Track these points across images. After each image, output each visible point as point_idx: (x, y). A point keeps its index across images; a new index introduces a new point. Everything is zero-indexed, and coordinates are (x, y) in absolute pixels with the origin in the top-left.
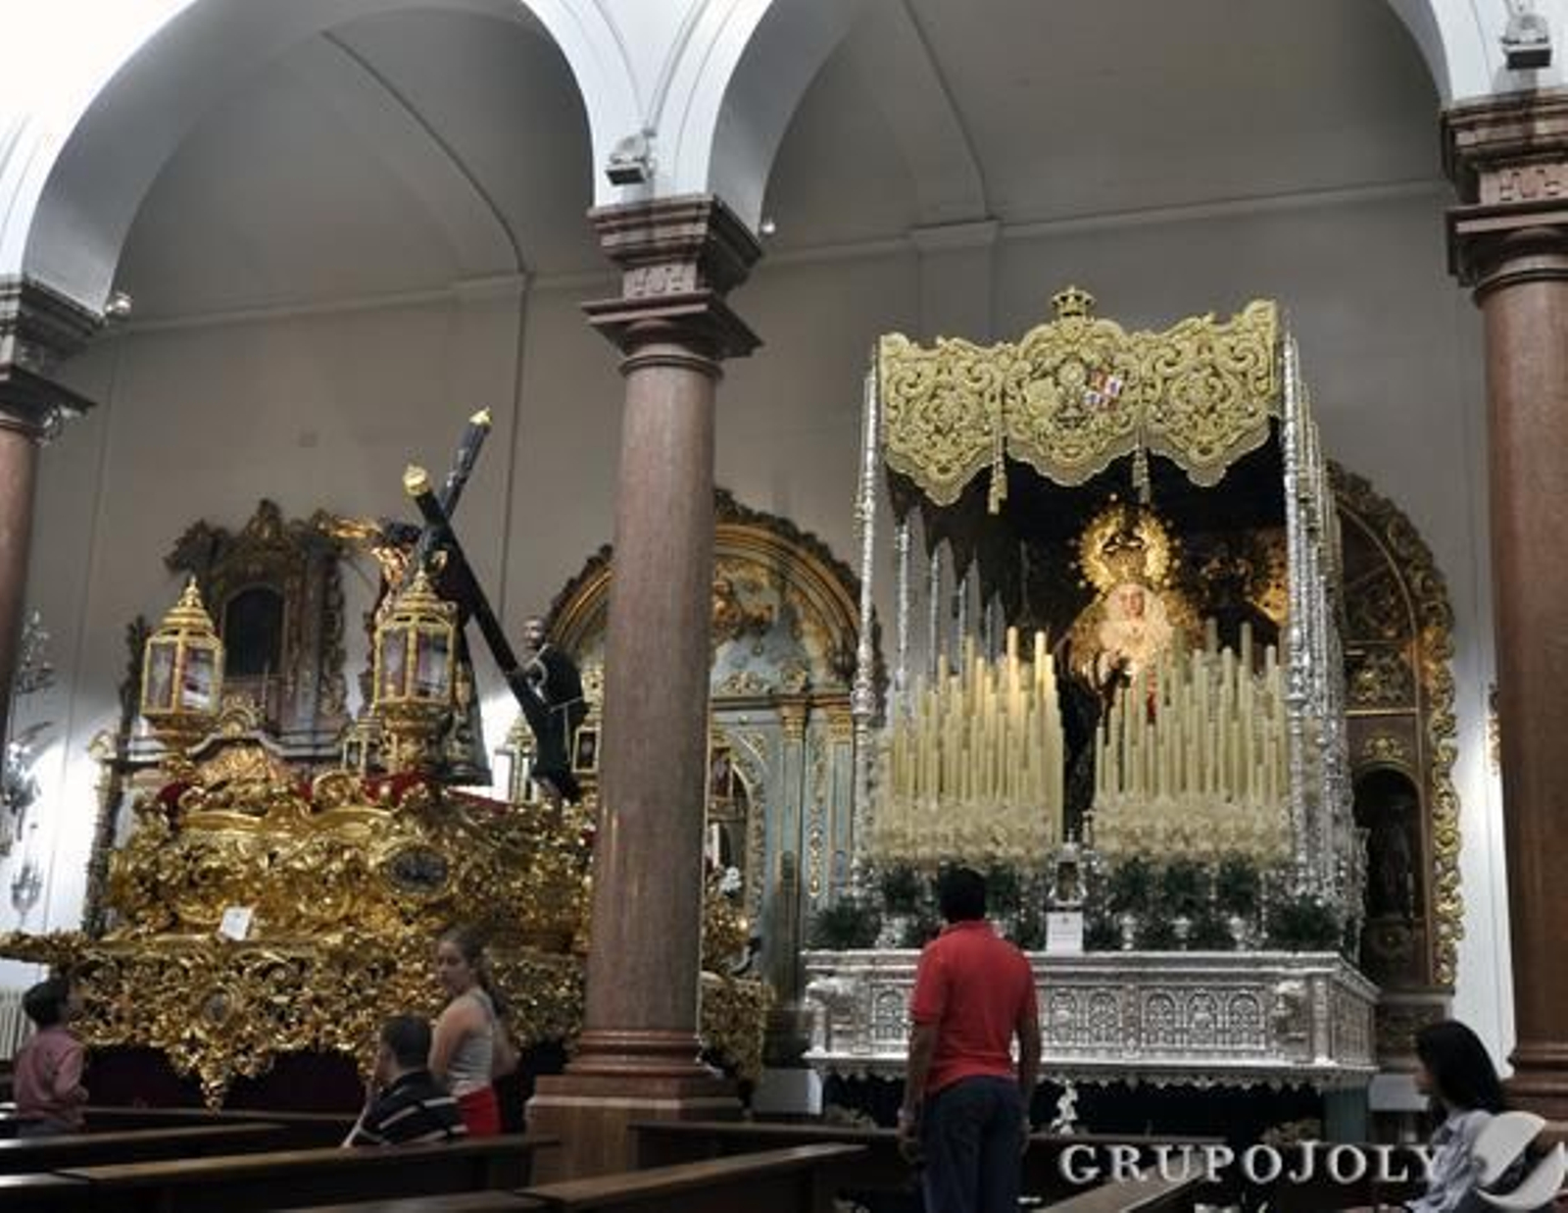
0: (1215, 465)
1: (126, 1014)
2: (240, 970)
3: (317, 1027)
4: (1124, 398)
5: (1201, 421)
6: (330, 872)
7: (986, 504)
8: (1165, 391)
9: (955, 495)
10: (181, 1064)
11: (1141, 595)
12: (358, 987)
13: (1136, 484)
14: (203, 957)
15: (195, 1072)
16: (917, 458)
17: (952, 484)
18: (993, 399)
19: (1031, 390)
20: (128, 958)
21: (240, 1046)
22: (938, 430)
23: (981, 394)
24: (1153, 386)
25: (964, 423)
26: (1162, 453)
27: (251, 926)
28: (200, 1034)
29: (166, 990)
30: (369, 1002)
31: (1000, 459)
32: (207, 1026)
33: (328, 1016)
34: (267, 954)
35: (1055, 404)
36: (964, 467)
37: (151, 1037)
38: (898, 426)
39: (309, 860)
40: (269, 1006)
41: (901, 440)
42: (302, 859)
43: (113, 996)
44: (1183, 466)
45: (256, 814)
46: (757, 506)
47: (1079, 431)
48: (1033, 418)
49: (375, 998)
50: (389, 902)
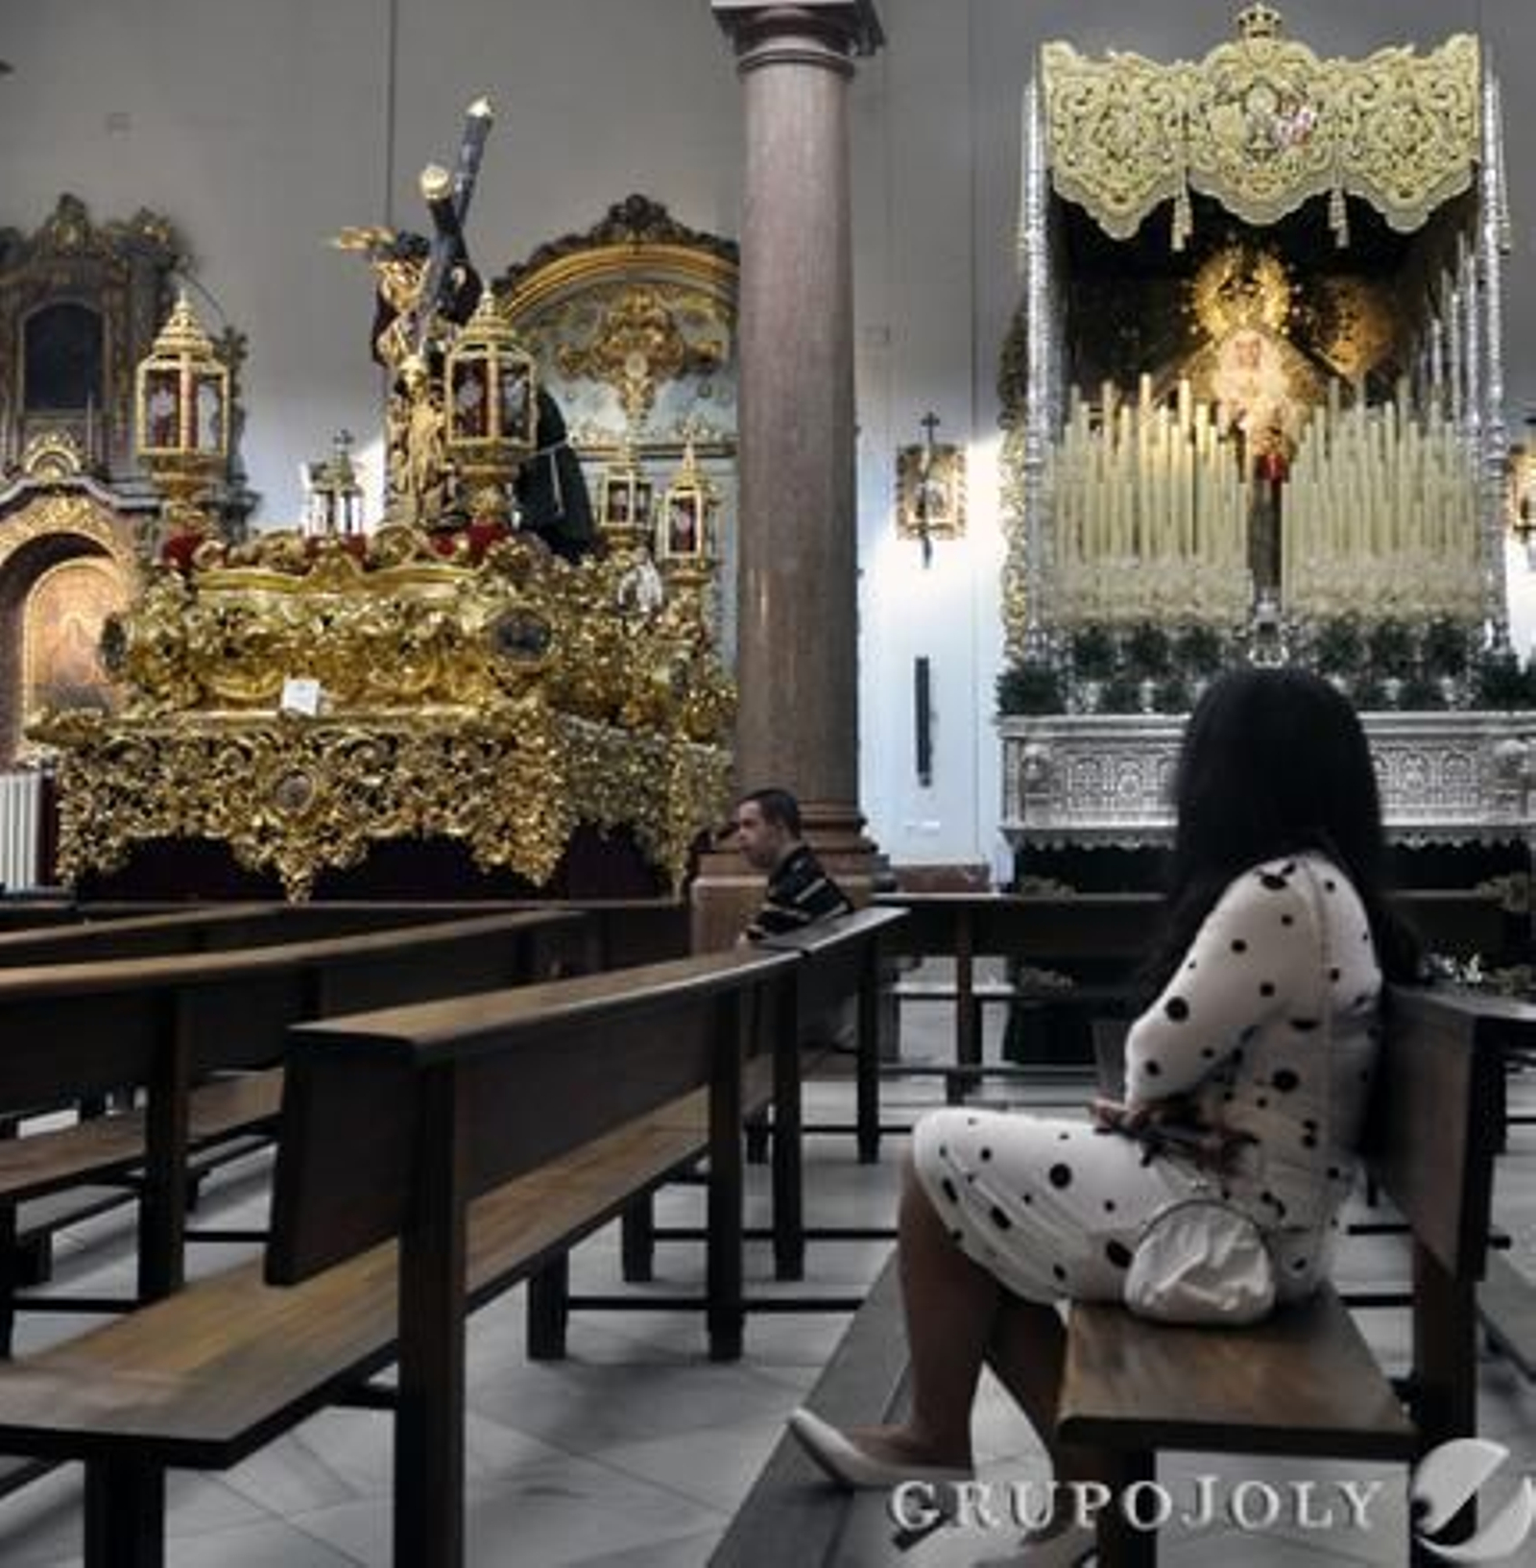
0: (1416, 209)
1: (171, 801)
2: (318, 749)
3: (420, 811)
4: (1319, 132)
5: (1401, 162)
6: (414, 637)
7: (1169, 240)
8: (1363, 125)
9: (1131, 230)
10: (252, 856)
11: (1257, 343)
12: (467, 766)
13: (1334, 225)
14: (268, 735)
15: (270, 867)
16: (1090, 186)
17: (1128, 215)
18: (1173, 123)
19: (1217, 115)
20: (166, 739)
21: (326, 834)
22: (1112, 155)
23: (1160, 117)
24: (1349, 120)
25: (1141, 149)
26: (1360, 193)
27: (321, 700)
28: (273, 821)
29: (220, 774)
30: (482, 782)
31: (1184, 190)
32: (284, 812)
33: (432, 798)
34: (350, 730)
35: (1244, 133)
36: (1142, 197)
37: (206, 827)
38: (1065, 148)
39: (385, 625)
40: (358, 789)
41: (1071, 164)
42: (377, 624)
43: (152, 781)
44: (1381, 210)
45: (296, 573)
46: (697, 227)
47: (1269, 165)
48: (1218, 145)
49: (493, 779)
50: (485, 671)
